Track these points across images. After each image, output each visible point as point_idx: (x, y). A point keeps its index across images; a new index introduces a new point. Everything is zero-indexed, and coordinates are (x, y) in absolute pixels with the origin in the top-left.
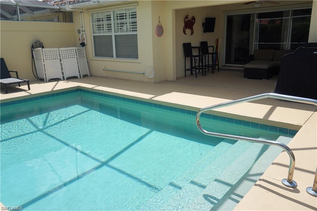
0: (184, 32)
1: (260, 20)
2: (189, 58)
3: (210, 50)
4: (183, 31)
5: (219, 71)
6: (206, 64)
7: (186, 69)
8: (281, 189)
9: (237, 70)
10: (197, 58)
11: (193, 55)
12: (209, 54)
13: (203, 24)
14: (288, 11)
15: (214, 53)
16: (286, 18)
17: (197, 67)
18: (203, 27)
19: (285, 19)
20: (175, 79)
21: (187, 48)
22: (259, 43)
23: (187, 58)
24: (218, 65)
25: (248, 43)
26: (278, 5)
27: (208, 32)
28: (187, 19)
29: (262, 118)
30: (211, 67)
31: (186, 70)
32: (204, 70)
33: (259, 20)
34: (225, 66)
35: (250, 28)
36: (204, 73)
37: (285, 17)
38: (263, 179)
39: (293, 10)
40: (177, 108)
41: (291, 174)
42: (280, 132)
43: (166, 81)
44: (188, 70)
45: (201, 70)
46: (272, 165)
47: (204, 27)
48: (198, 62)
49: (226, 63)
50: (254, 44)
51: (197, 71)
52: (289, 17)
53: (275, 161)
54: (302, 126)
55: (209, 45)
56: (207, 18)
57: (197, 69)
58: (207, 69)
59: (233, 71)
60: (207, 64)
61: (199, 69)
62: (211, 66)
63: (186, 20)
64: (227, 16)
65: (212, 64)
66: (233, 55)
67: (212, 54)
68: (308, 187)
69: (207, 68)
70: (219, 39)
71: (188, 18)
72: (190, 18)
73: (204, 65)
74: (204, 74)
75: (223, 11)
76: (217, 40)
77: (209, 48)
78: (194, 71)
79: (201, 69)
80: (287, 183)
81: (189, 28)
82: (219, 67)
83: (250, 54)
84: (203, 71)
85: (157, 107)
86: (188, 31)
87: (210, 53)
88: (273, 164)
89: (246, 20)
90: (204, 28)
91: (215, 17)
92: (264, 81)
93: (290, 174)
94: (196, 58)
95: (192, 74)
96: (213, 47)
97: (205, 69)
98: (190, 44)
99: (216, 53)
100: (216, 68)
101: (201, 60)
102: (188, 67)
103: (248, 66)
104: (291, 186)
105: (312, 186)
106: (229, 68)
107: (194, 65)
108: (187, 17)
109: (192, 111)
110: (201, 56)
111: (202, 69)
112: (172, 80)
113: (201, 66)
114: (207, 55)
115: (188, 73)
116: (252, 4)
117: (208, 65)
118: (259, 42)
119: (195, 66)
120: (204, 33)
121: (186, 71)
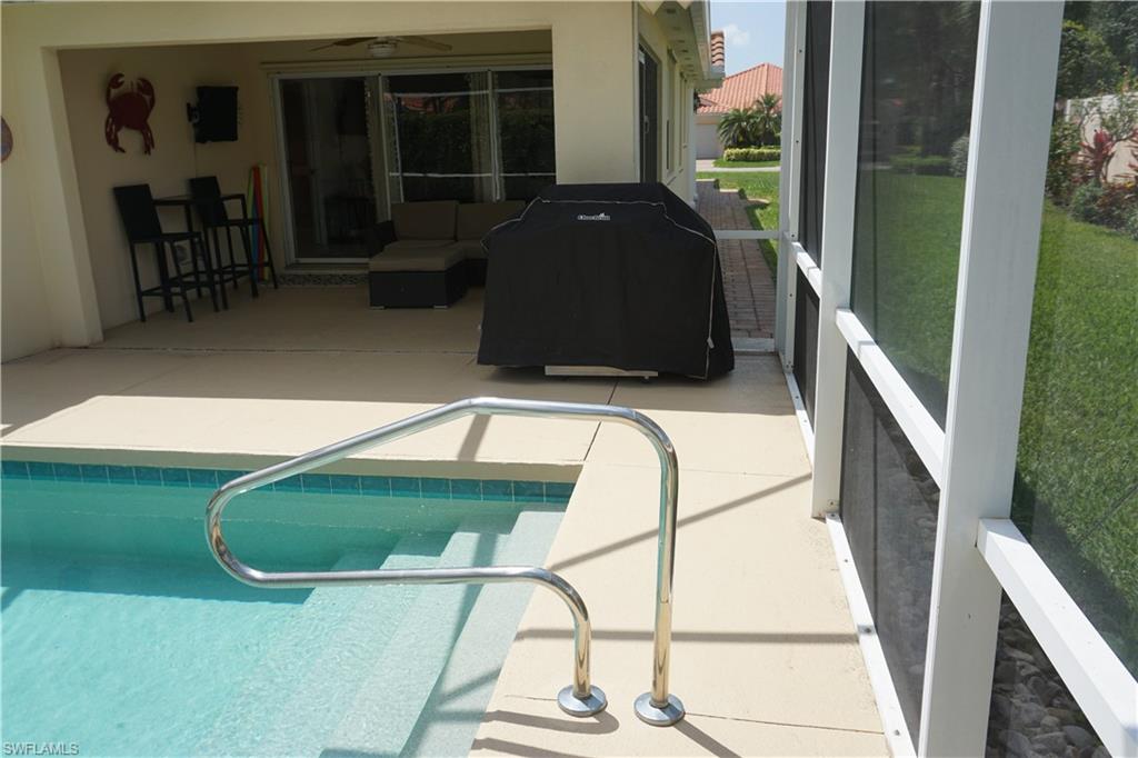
0: (113, 142)
1: (397, 95)
2: (150, 247)
3: (233, 210)
4: (108, 135)
5: (276, 287)
6: (223, 265)
7: (144, 288)
8: (562, 733)
9: (344, 279)
10: (185, 244)
11: (164, 231)
12: (228, 224)
13: (191, 111)
14: (482, 73)
15: (251, 222)
16: (477, 93)
17: (186, 279)
18: (190, 120)
19: (476, 96)
20: (99, 336)
21: (135, 208)
22: (406, 174)
23: (139, 247)
24: (270, 264)
25: (370, 177)
26: (449, 52)
27: (213, 140)
28: (114, 87)
29: (454, 459)
30: (242, 274)
31: (140, 294)
32: (218, 287)
33: (393, 97)
34: (297, 265)
35: (368, 126)
36: (219, 298)
37: (475, 90)
38: (499, 712)
39: (497, 72)
40: (122, 468)
41: (582, 661)
42: (520, 498)
43: (59, 348)
44: (150, 292)
45: (205, 291)
46: (517, 644)
47: (196, 121)
48: (189, 259)
49: (300, 253)
50: (390, 178)
51: (192, 293)
52: (489, 92)
53: (523, 626)
54: (581, 466)
55: (225, 190)
56: (205, 87)
57: (188, 285)
58: (229, 285)
59: (331, 283)
60: (226, 262)
61: (198, 285)
62: (245, 269)
63: (114, 92)
64: (281, 81)
65: (246, 262)
66: (323, 221)
67: (243, 223)
68: (638, 699)
69: (230, 279)
70: (261, 167)
71: (122, 83)
72: (129, 81)
73: (215, 267)
74: (220, 303)
75: (263, 63)
76: (256, 171)
77: (225, 203)
78: (176, 294)
79: (204, 284)
80: (577, 705)
81: (131, 126)
82: (276, 272)
83: (381, 220)
84: (214, 293)
85: (25, 475)
86: (129, 138)
87: (235, 222)
88: (520, 636)
89: (350, 99)
90: (195, 125)
91: (235, 85)
92: (440, 311)
93: (581, 663)
94: (176, 244)
95: (169, 307)
96: (241, 197)
97: (222, 282)
98: (145, 189)
99: (259, 221)
100: (266, 277)
101: (200, 250)
102: (150, 279)
103: (379, 263)
104: (588, 709)
105: (650, 688)
106: (315, 272)
107: (172, 273)
108: (115, 81)
109: (190, 470)
110: (198, 234)
111: (211, 284)
112: (85, 342)
113: (202, 272)
114: (222, 231)
115: (154, 304)
116: (365, 44)
117: (233, 265)
118: (403, 171)
119: (180, 276)
120: (199, 145)
121: (144, 298)
